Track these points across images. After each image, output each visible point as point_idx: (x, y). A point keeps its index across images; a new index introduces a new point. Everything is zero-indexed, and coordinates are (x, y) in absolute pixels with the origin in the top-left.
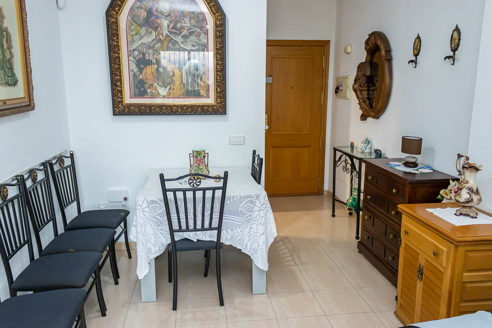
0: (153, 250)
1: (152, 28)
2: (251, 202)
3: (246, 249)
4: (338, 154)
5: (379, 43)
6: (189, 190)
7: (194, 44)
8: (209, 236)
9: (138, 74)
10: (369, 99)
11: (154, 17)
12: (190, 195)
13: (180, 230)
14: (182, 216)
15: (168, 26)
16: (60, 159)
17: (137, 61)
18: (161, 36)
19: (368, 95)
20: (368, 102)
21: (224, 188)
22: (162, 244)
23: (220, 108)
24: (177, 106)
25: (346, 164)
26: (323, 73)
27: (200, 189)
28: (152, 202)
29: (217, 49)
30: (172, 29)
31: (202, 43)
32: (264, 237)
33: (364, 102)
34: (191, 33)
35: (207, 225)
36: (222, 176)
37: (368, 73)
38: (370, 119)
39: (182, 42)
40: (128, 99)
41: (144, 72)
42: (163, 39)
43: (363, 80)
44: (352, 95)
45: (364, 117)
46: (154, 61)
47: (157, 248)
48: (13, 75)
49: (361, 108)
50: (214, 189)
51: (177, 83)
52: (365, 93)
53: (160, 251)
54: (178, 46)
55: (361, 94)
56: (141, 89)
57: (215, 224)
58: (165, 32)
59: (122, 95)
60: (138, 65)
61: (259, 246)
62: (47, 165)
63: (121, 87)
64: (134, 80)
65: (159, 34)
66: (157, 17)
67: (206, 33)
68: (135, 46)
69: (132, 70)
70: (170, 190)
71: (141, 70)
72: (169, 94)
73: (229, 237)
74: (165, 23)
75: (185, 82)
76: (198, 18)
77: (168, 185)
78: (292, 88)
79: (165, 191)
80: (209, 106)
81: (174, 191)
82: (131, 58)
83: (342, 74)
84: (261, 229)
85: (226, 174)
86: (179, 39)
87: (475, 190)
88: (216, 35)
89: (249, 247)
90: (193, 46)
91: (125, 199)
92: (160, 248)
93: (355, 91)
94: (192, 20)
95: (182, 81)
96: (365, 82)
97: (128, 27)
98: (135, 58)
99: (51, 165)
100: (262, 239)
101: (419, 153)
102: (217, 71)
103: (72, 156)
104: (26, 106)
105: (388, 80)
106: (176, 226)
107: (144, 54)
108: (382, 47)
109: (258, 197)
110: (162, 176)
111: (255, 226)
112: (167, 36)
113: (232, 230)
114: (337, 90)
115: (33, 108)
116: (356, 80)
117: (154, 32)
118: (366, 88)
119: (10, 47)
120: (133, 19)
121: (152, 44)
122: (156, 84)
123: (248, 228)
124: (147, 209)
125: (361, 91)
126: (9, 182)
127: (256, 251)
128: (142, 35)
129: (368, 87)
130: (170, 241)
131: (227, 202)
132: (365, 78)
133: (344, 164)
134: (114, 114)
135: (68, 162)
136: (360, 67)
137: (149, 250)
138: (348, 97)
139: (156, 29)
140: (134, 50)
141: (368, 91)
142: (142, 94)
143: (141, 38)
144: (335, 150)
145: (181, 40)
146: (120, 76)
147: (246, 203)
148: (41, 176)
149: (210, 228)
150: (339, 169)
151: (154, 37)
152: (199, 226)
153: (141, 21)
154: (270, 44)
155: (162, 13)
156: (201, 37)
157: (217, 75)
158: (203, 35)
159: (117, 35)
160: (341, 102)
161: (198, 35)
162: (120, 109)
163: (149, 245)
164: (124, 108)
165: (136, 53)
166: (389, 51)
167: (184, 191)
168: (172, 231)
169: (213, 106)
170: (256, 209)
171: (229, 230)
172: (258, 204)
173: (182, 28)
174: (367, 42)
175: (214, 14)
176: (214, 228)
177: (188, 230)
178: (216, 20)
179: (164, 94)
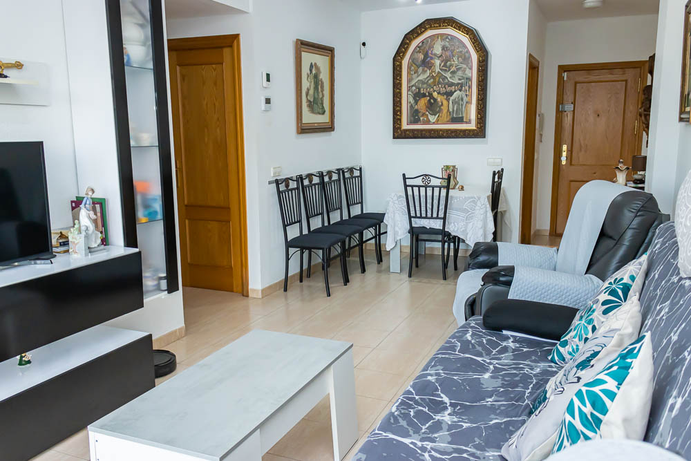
0: (399, 233)
2: (474, 201)
6: (422, 186)
9: (414, 105)
11: (429, 59)
12: (422, 190)
13: (416, 217)
14: (418, 208)
15: (440, 65)
16: (351, 170)
17: (414, 95)
18: (433, 74)
21: (448, 187)
23: (478, 133)
24: (443, 131)
27: (429, 187)
29: (479, 81)
30: (443, 67)
31: (467, 76)
34: (458, 69)
35: (435, 215)
36: (447, 178)
40: (405, 126)
41: (419, 103)
42: (435, 75)
43: (648, 104)
46: (427, 94)
48: (323, 107)
50: (440, 187)
51: (445, 111)
54: (447, 81)
55: (646, 119)
56: (415, 117)
57: (441, 215)
58: (438, 70)
59: (401, 122)
60: (414, 98)
62: (340, 171)
63: (401, 116)
64: (411, 109)
65: (432, 72)
66: (432, 58)
67: (471, 69)
68: (413, 83)
69: (410, 102)
70: (409, 186)
71: (416, 102)
72: (438, 120)
73: (456, 229)
74: (437, 62)
75: (451, 110)
76: (465, 56)
77: (408, 182)
78: (598, 116)
79: (406, 186)
80: (471, 131)
81: (412, 186)
82: (410, 93)
84: (480, 224)
85: (450, 176)
88: (479, 69)
90: (460, 79)
92: (403, 232)
93: (641, 115)
94: (460, 59)
95: (448, 110)
97: (409, 68)
98: (412, 92)
99: (343, 172)
101: (644, 170)
102: (478, 100)
103: (360, 170)
104: (329, 128)
106: (413, 214)
107: (419, 89)
109: (479, 198)
110: (404, 175)
112: (439, 72)
113: (458, 224)
115: (333, 130)
116: (642, 104)
117: (428, 71)
118: (649, 113)
119: (322, 91)
120: (413, 61)
121: (427, 80)
122: (427, 113)
123: (471, 223)
125: (647, 117)
126: (315, 174)
128: (419, 73)
130: (409, 227)
134: (394, 138)
135: (357, 173)
136: (645, 90)
139: (430, 68)
140: (412, 86)
142: (416, 121)
143: (418, 76)
145: (450, 75)
148: (335, 177)
149: (437, 218)
151: (428, 75)
152: (429, 215)
153: (419, 62)
155: (435, 55)
156: (467, 72)
157: (479, 104)
158: (468, 69)
159: (400, 75)
161: (464, 71)
162: (399, 134)
164: (402, 132)
165: (414, 88)
167: (419, 187)
168: (410, 217)
169: (474, 131)
170: (477, 208)
171: (455, 224)
172: (479, 204)
173: (451, 65)
175: (478, 52)
176: (440, 218)
177: (426, 217)
178: (479, 56)
179: (434, 121)
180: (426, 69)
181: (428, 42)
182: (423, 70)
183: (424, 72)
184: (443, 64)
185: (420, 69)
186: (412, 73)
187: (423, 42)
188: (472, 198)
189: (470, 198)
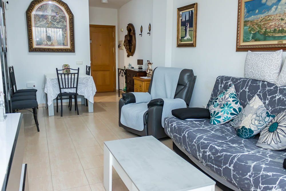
0: (53, 97)
1: (45, 19)
2: (87, 80)
3: (86, 96)
4: (120, 70)
5: (131, 28)
7: (61, 25)
8: (73, 91)
10: (129, 49)
12: (66, 76)
13: (63, 88)
14: (64, 84)
15: (51, 18)
16: (10, 68)
18: (48, 22)
19: (129, 47)
20: (129, 50)
21: (78, 73)
22: (57, 94)
23: (72, 50)
24: (55, 49)
25: (122, 74)
26: (114, 39)
27: (70, 74)
28: (52, 79)
29: (70, 27)
30: (52, 19)
31: (64, 25)
32: (92, 91)
33: (128, 50)
34: (60, 21)
35: (72, 86)
36: (78, 69)
37: (129, 39)
38: (130, 57)
39: (56, 25)
40: (35, 46)
41: (41, 35)
42: (49, 23)
43: (127, 42)
44: (124, 48)
45: (128, 56)
46: (45, 31)
47: (54, 96)
49: (127, 52)
50: (75, 74)
51: (55, 40)
52: (128, 47)
53: (55, 97)
54: (55, 26)
55: (127, 47)
57: (75, 86)
58: (50, 20)
60: (39, 33)
61: (90, 94)
63: (32, 41)
65: (47, 21)
67: (66, 21)
69: (37, 35)
70: (59, 74)
72: (52, 44)
73: (80, 92)
75: (58, 40)
76: (63, 16)
77: (59, 72)
78: (100, 45)
79: (58, 74)
80: (68, 49)
81: (61, 74)
82: (36, 30)
83: (120, 40)
84: (91, 89)
85: (79, 68)
86: (55, 23)
87: (151, 69)
88: (70, 22)
89: (87, 96)
90: (61, 26)
91: (34, 86)
92: (55, 96)
93: (124, 46)
94: (60, 17)
96: (128, 42)
97: (35, 18)
100: (91, 92)
101: (143, 64)
102: (71, 36)
105: (134, 41)
106: (61, 87)
108: (132, 29)
109: (89, 78)
110: (57, 69)
111: (89, 88)
112: (51, 22)
113: (81, 90)
114: (119, 46)
116: (125, 42)
117: (45, 20)
118: (128, 45)
120: (37, 15)
121: (44, 25)
122: (46, 40)
123: (86, 89)
124: (51, 82)
125: (127, 46)
127: (89, 97)
128: (41, 21)
129: (129, 44)
130: (60, 93)
131: (79, 79)
132: (127, 41)
133: (121, 74)
134: (29, 51)
135: (12, 70)
136: (126, 36)
137: (52, 97)
138: (123, 49)
139: (46, 19)
140: (38, 26)
141: (129, 46)
144: (118, 69)
146: (32, 37)
147: (85, 80)
149: (74, 88)
150: (120, 76)
151: (45, 22)
153: (40, 16)
154: (91, 26)
155: (48, 13)
156: (64, 23)
157: (71, 37)
158: (65, 22)
159: (31, 21)
160: (121, 51)
161: (63, 22)
163: (52, 95)
164: (33, 49)
166: (134, 31)
167: (65, 74)
169: (69, 49)
170: (89, 82)
171: (80, 90)
172: (89, 80)
173: (57, 19)
174: (127, 27)
175: (69, 14)
176: (75, 88)
177: (66, 88)
178: (70, 17)
179: (50, 44)
180: (44, 19)
181: (44, 6)
182: (42, 20)
183: (43, 21)
184: (52, 18)
185: (41, 19)
186: (37, 20)
187: (41, 6)
188: (86, 78)
189: (85, 78)
